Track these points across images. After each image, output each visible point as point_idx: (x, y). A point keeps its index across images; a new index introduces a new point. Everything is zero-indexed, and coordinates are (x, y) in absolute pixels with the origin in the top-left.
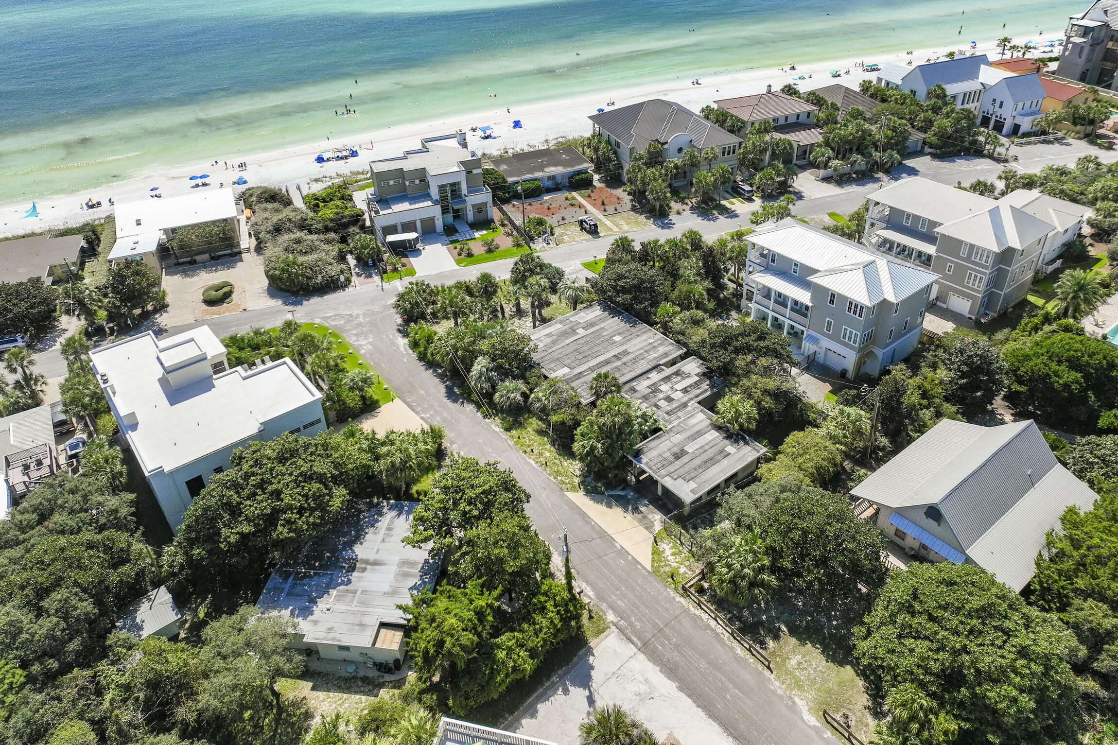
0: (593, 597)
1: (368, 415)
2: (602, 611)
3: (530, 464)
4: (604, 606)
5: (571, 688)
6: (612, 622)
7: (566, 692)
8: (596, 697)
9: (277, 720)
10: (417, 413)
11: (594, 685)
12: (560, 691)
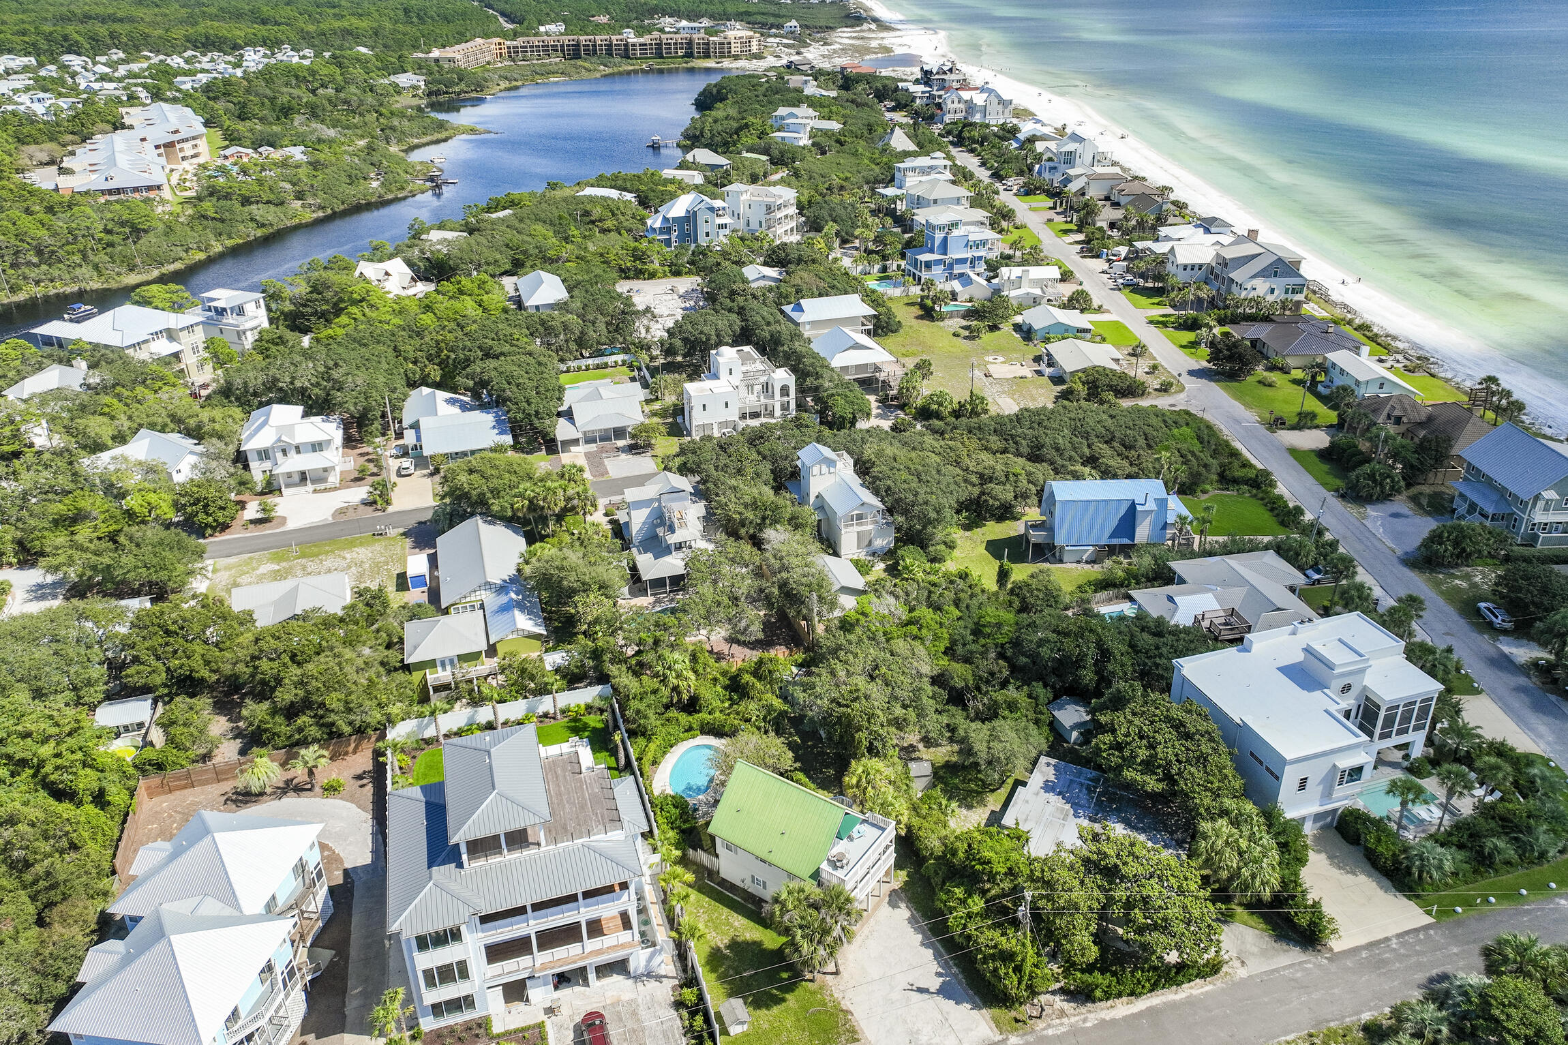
0: (1045, 1032)
1: (1387, 883)
2: (1025, 1034)
3: (1286, 1033)
4: (1030, 1038)
5: (941, 980)
6: (1007, 1039)
7: (939, 975)
8: (926, 996)
9: (972, 791)
10: (1399, 936)
11: (940, 999)
12: (940, 970)
